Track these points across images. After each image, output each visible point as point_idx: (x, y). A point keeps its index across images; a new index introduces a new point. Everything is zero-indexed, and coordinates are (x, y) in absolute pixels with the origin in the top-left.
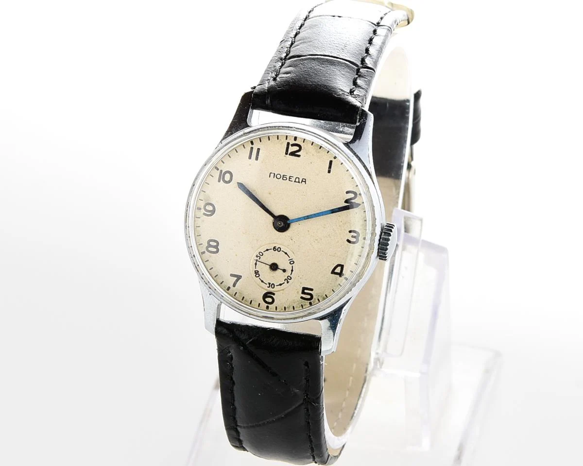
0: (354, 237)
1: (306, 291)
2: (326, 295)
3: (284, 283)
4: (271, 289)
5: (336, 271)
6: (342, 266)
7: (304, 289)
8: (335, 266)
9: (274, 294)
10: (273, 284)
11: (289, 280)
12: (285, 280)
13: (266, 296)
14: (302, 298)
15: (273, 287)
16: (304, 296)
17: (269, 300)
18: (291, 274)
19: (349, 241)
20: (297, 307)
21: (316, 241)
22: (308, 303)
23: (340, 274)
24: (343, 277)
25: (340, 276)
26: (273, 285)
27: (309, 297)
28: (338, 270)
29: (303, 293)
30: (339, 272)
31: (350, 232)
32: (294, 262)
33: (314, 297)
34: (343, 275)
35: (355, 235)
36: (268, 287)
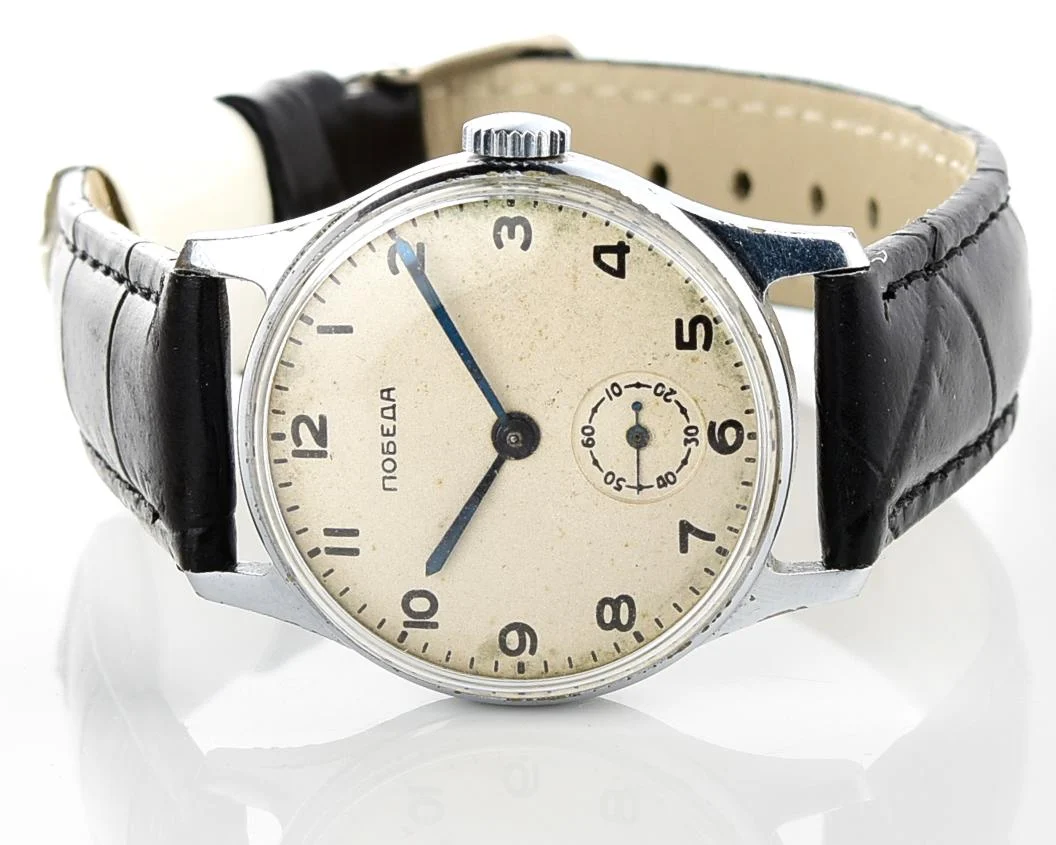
0: (512, 235)
1: (686, 338)
2: (686, 282)
3: (677, 402)
4: (703, 436)
5: (614, 265)
6: (599, 251)
7: (681, 345)
8: (601, 271)
9: (712, 425)
10: (686, 431)
11: (667, 390)
12: (669, 401)
13: (723, 448)
14: (706, 347)
15: (694, 431)
16: (700, 341)
17: (730, 435)
18: (649, 387)
19: (526, 246)
20: (735, 356)
21: (545, 333)
22: (719, 326)
23: (621, 250)
24: (628, 242)
25: (627, 249)
26: (690, 431)
27: (700, 329)
28: (610, 260)
29: (692, 345)
30: (614, 257)
31: (500, 245)
32: (615, 385)
33: (699, 313)
34: (621, 244)
35: (505, 229)
36: (697, 444)
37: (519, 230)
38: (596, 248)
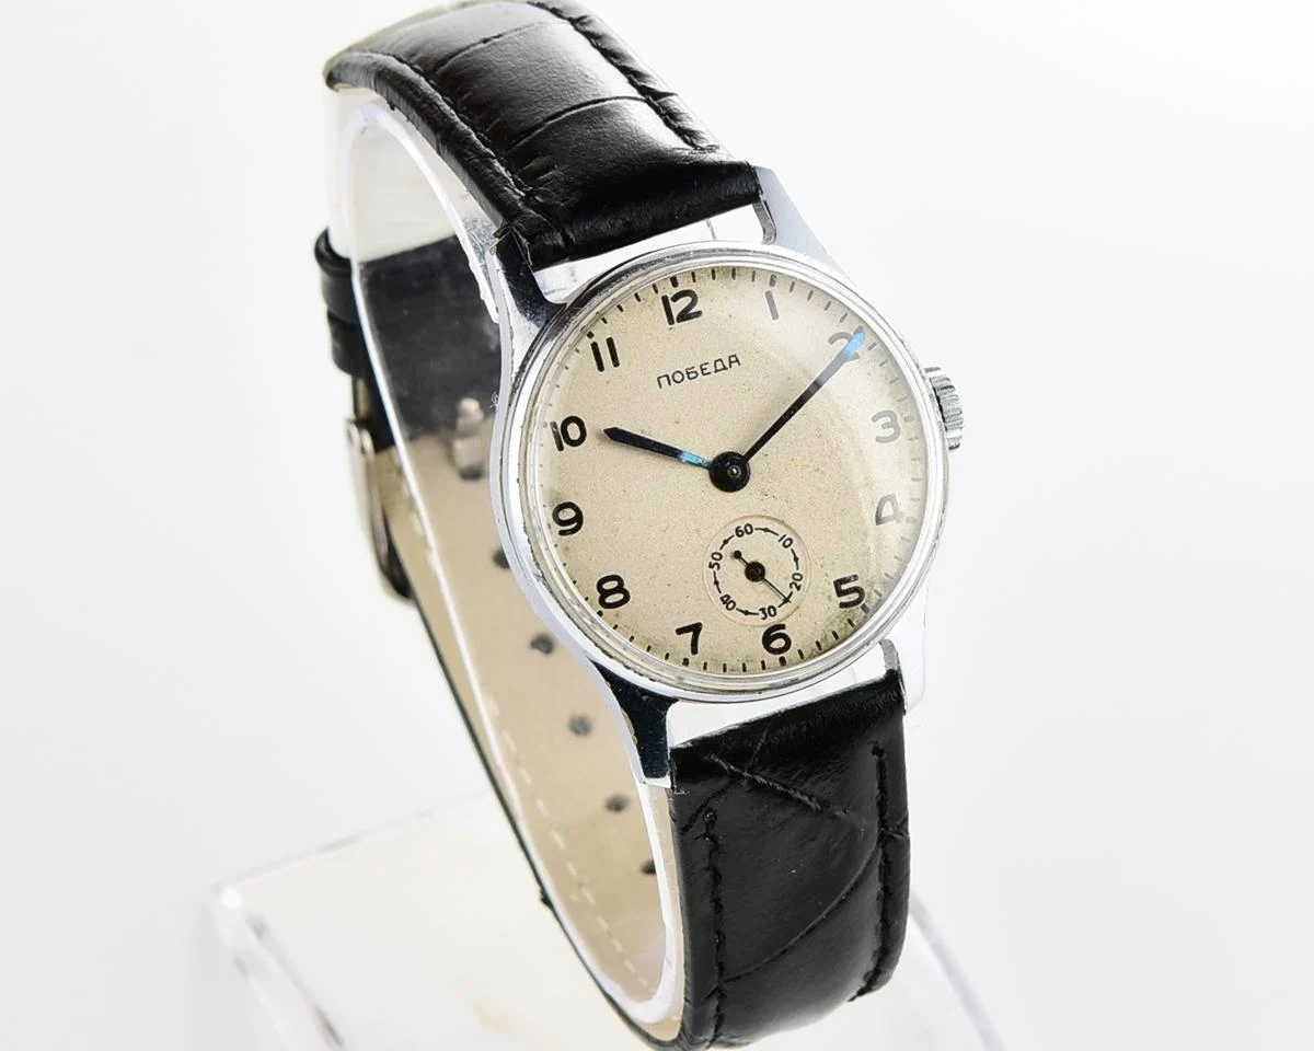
0: (885, 426)
1: (844, 587)
2: (888, 575)
3: (791, 593)
4: (771, 621)
5: (884, 515)
6: (892, 498)
7: (838, 583)
8: (876, 506)
9: (783, 627)
10: (770, 607)
11: (799, 583)
12: (791, 586)
13: (767, 639)
14: (843, 605)
15: (772, 613)
16: (845, 599)
17: (778, 643)
18: (798, 568)
19: (879, 439)
20: (841, 630)
21: (817, 474)
22: (860, 610)
23: (896, 516)
24: (905, 520)
25: (899, 521)
26: (772, 610)
27: (855, 596)
28: (887, 511)
29: (840, 593)
30: (892, 513)
31: (875, 419)
32: (791, 540)
33: (865, 592)
35: (889, 420)
36: (764, 619)
37: (891, 431)
38: (894, 495)
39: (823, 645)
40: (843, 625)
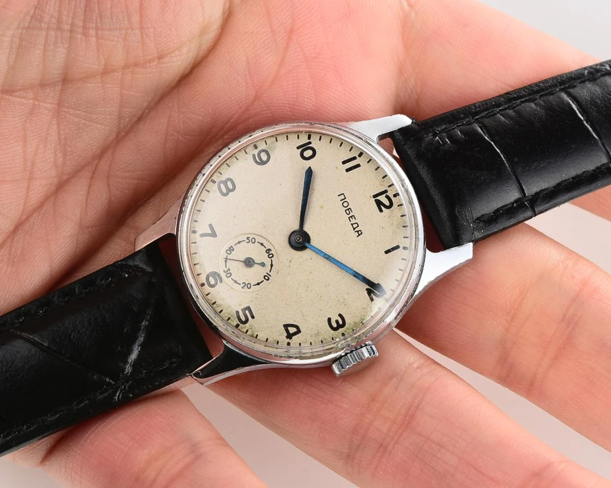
0: (337, 322)
1: (247, 312)
2: (257, 335)
3: (240, 284)
4: (223, 275)
5: (290, 329)
6: (299, 331)
7: (248, 308)
8: (294, 323)
9: (221, 282)
10: (231, 274)
11: (246, 287)
12: (243, 283)
13: (213, 274)
14: (237, 312)
15: (228, 275)
16: (241, 314)
17: (212, 281)
18: (254, 285)
19: (329, 320)
20: (224, 314)
21: (306, 288)
22: (236, 323)
23: (290, 336)
24: (288, 340)
25: (287, 337)
26: (229, 275)
27: (243, 319)
28: (292, 330)
29: (244, 310)
30: (291, 332)
31: (340, 315)
32: (268, 280)
33: (247, 325)
34: (291, 338)
35: (341, 322)
36: (224, 271)
37: (335, 325)
38: (300, 332)
39: (215, 305)
40: (226, 315)
